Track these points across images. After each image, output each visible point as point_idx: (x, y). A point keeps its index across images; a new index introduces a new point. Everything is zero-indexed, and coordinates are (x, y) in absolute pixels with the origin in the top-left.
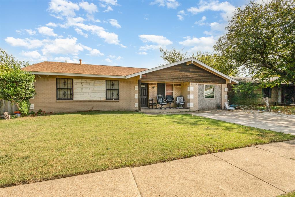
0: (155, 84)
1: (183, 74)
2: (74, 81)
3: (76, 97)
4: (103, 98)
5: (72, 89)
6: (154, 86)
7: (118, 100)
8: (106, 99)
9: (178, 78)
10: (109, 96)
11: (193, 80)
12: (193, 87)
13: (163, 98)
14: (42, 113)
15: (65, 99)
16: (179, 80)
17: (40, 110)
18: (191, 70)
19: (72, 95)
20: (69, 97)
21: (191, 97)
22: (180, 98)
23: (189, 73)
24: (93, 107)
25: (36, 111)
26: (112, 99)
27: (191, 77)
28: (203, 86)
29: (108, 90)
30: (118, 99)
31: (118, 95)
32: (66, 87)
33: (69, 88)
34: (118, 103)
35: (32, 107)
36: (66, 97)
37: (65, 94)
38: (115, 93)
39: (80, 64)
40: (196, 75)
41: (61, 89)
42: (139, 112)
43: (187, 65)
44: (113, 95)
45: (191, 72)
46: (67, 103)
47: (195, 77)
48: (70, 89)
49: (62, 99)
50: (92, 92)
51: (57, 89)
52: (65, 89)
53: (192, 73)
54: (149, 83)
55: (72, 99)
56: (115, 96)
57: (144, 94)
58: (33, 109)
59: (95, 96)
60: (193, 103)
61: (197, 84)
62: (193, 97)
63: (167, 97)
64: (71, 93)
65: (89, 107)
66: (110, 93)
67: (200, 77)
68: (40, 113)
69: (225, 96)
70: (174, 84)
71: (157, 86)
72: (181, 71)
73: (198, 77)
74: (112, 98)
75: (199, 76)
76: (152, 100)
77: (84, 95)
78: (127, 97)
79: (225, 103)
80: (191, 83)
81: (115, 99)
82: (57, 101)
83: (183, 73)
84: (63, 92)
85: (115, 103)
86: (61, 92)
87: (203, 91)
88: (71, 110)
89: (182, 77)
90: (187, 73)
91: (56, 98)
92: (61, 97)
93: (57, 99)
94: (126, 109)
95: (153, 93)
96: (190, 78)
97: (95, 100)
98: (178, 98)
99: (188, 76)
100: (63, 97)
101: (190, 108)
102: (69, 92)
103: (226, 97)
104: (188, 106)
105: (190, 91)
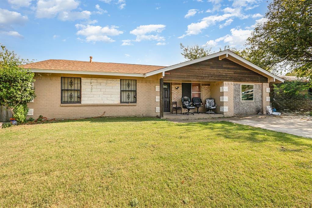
0: (179, 84)
1: (214, 71)
2: (82, 81)
3: (85, 101)
4: (117, 101)
5: (80, 91)
6: (178, 86)
7: (134, 104)
8: (121, 102)
9: (209, 76)
10: (125, 99)
11: (228, 79)
12: (227, 87)
13: (190, 101)
14: (43, 120)
15: (71, 102)
16: (211, 78)
17: (40, 116)
18: (224, 66)
19: (80, 97)
20: (76, 100)
21: (225, 99)
22: (210, 101)
23: (222, 70)
24: (105, 112)
25: (36, 118)
26: (128, 103)
27: (224, 74)
28: (240, 86)
29: (123, 91)
30: (135, 102)
31: (135, 97)
32: (73, 88)
33: (76, 88)
34: (135, 107)
35: (31, 112)
36: (73, 100)
37: (71, 97)
38: (132, 95)
39: (90, 62)
40: (230, 73)
41: (66, 90)
42: (162, 118)
43: (219, 60)
44: (129, 98)
45: (225, 68)
46: (74, 107)
47: (229, 75)
48: (77, 90)
49: (67, 102)
50: (104, 94)
51: (62, 90)
52: (71, 90)
53: (226, 70)
54: (172, 83)
55: (79, 102)
56: (131, 99)
57: (166, 97)
58: (33, 114)
59: (107, 99)
60: (227, 107)
61: (233, 83)
62: (228, 99)
63: (194, 99)
64: (79, 95)
65: (99, 112)
66: (125, 95)
67: (236, 75)
68: (41, 120)
69: (267, 97)
70: (202, 84)
71: (181, 86)
72: (212, 68)
73: (233, 75)
74: (127, 101)
75: (234, 73)
76: (176, 103)
77: (93, 97)
78: (146, 100)
79: (267, 107)
80: (224, 82)
81: (131, 103)
82: (62, 105)
83: (215, 69)
84: (69, 93)
85: (131, 107)
86: (66, 94)
87: (240, 91)
88: (78, 116)
89: (213, 75)
90: (220, 70)
91: (60, 101)
92: (66, 100)
93: (62, 103)
94: (145, 114)
95: (177, 95)
96: (223, 76)
97: (107, 103)
98: (207, 101)
99: (221, 74)
100: (69, 100)
101: (224, 113)
102: (76, 94)
103: (268, 99)
104: (221, 111)
105: (223, 92)
